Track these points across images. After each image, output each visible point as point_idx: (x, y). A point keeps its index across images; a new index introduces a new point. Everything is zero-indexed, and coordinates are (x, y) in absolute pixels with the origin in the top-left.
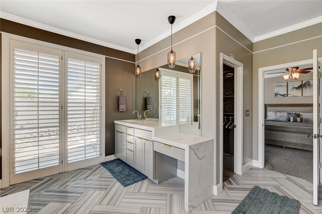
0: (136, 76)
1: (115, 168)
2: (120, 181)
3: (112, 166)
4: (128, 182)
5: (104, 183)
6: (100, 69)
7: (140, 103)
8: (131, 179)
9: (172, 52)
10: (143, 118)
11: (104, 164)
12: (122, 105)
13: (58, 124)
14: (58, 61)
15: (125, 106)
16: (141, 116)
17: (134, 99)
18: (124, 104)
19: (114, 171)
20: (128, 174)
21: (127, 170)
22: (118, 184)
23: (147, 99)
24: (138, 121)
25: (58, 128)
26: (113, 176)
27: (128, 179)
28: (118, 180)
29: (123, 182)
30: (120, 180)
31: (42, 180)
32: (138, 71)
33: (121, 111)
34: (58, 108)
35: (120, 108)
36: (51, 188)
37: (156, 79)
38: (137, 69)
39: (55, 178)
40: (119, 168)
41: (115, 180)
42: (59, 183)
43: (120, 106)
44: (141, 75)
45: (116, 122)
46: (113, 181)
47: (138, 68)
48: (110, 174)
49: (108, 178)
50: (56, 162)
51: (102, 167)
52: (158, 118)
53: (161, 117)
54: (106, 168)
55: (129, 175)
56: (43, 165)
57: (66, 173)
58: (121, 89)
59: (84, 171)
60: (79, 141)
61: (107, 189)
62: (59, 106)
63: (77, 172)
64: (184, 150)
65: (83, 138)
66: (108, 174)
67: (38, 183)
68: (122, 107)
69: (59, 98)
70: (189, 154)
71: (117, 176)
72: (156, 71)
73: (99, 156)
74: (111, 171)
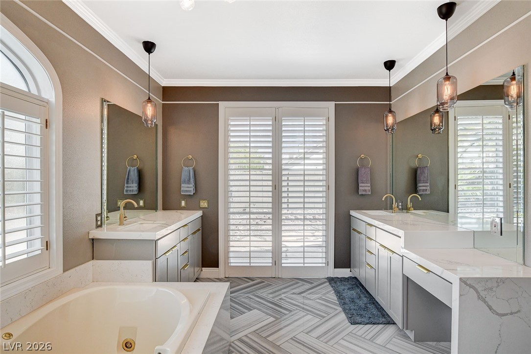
0: (386, 130)
1: (346, 290)
2: (346, 314)
3: (343, 287)
4: (359, 319)
5: (323, 308)
6: (327, 125)
7: (403, 179)
8: (366, 316)
9: (448, 77)
10: (405, 208)
11: (331, 280)
12: (363, 183)
13: (270, 210)
14: (271, 123)
15: (369, 185)
16: (400, 204)
17: (389, 171)
18: (368, 182)
19: (344, 294)
20: (363, 306)
21: (365, 299)
22: (343, 316)
23: (419, 172)
24: (393, 214)
25: (270, 216)
26: (338, 303)
27: (361, 315)
28: (344, 310)
29: (350, 316)
30: (347, 311)
31: (253, 280)
32: (390, 120)
33: (362, 195)
34: (270, 189)
35: (360, 188)
36: (259, 293)
37: (432, 130)
38: (387, 116)
39: (266, 282)
40: (353, 292)
41: (340, 309)
42: (269, 290)
43: (360, 185)
44: (395, 127)
45: (353, 213)
46: (337, 310)
47: (390, 115)
48: (335, 298)
49: (332, 304)
50: (268, 262)
51: (328, 283)
52: (448, 212)
53: (456, 208)
54: (332, 287)
55: (366, 309)
56: (256, 262)
57: (279, 279)
58: (362, 156)
59: (301, 283)
60: (308, 238)
61: (324, 317)
62: (272, 186)
63: (294, 282)
64: (452, 283)
65: (314, 233)
66: (332, 296)
67: (249, 282)
68: (365, 187)
69: (272, 175)
70: (460, 295)
71: (345, 303)
72: (434, 114)
73: (324, 265)
74: (338, 293)
